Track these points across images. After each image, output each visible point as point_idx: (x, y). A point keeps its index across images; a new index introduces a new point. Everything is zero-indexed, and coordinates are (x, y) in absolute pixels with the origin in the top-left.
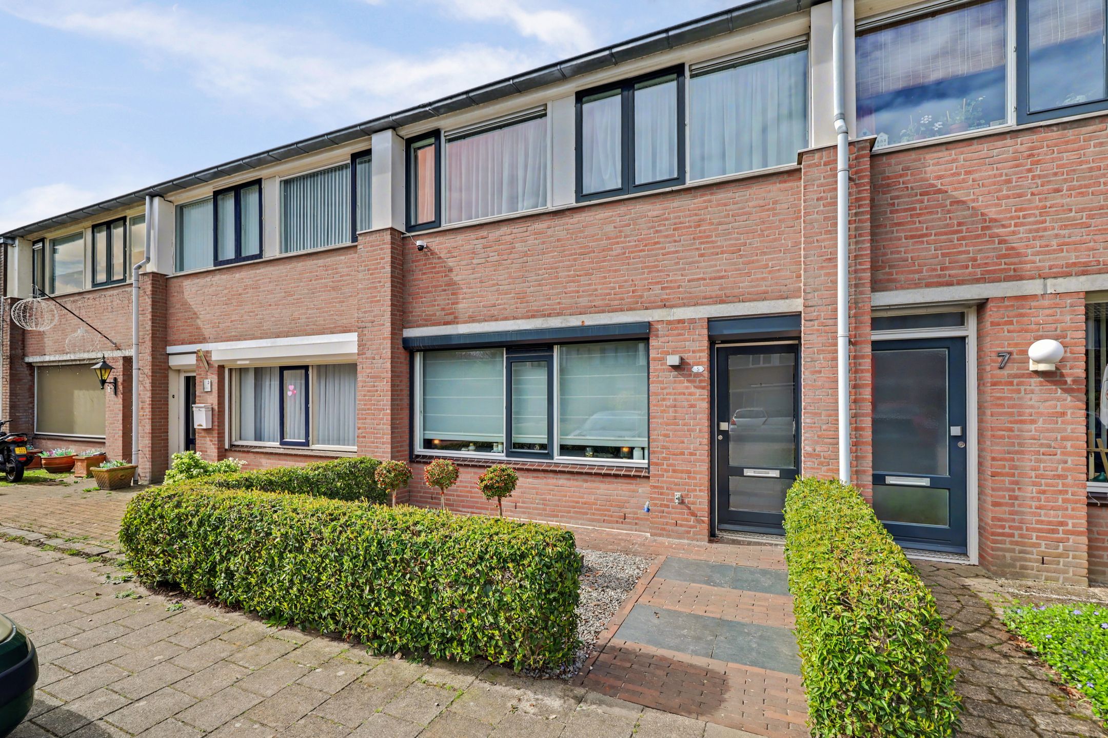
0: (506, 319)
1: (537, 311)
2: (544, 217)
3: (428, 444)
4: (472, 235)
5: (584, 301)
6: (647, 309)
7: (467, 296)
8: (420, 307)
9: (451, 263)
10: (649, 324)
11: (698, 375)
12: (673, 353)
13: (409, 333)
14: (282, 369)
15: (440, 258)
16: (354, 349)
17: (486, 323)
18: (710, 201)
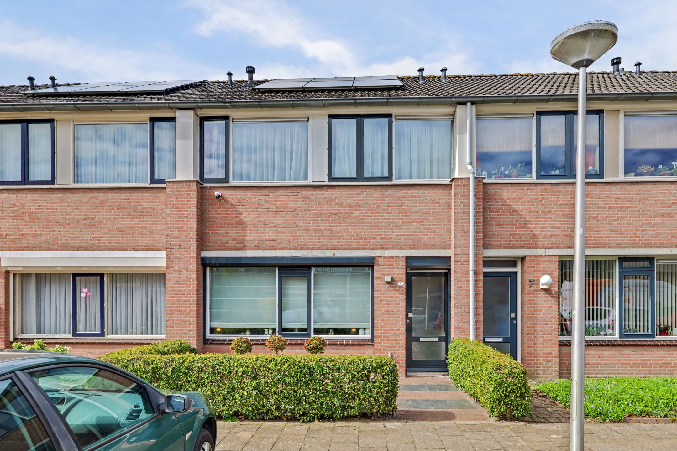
0: (282, 249)
1: (304, 245)
2: (309, 189)
3: (213, 331)
4: (257, 192)
5: (335, 242)
6: (373, 249)
7: (253, 232)
8: (214, 237)
9: (240, 209)
10: (373, 258)
11: (400, 287)
12: (388, 275)
13: (206, 254)
14: (75, 276)
15: (232, 205)
16: (164, 264)
17: (268, 251)
18: (407, 193)
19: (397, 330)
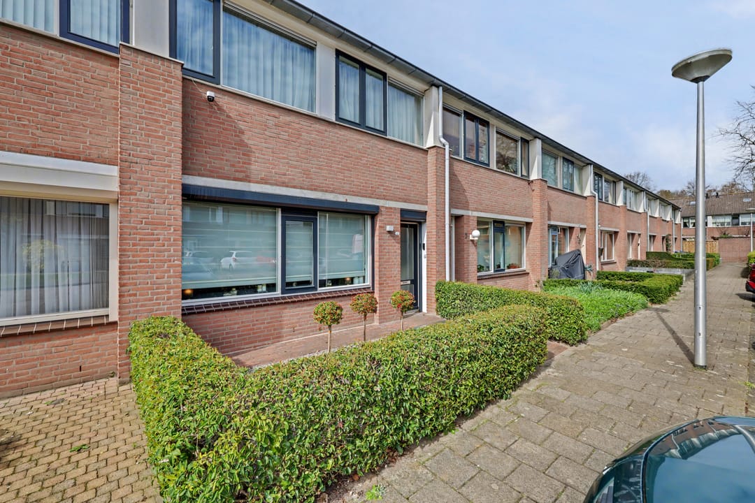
1: (319, 187)
5: (347, 187)
6: (378, 199)
7: (259, 160)
8: (202, 157)
9: (242, 126)
10: (378, 207)
11: (397, 236)
12: (389, 225)
13: (187, 180)
15: (228, 116)
18: (400, 151)
19: (395, 277)
